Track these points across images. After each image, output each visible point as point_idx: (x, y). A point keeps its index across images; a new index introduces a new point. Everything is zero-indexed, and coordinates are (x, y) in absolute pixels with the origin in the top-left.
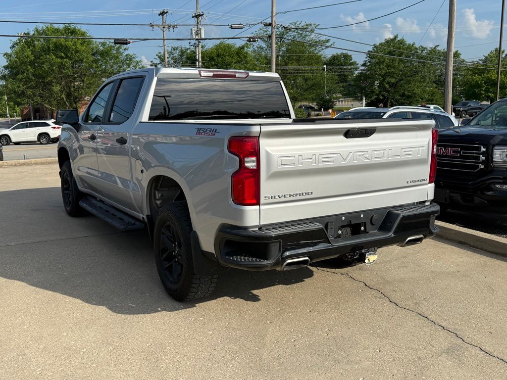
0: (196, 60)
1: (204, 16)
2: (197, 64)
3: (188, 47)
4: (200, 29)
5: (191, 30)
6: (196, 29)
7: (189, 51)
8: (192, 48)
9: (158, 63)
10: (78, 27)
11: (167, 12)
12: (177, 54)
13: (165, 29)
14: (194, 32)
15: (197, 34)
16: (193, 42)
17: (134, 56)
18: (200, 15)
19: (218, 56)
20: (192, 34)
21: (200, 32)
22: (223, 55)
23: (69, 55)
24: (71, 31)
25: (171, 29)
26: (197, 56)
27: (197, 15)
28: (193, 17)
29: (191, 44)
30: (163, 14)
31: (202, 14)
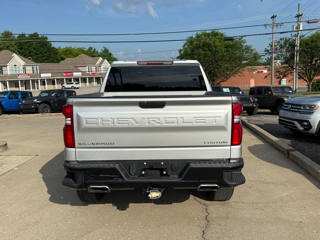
0: (295, 46)
1: (303, 15)
2: (296, 48)
3: (291, 37)
4: (300, 24)
5: (293, 26)
6: (297, 25)
7: (291, 40)
8: (294, 38)
9: (270, 49)
10: (220, 31)
11: (276, 16)
12: (282, 42)
13: (274, 27)
14: (295, 27)
15: (297, 28)
16: (294, 33)
17: (250, 46)
18: (300, 15)
19: (312, 42)
20: (293, 28)
21: (300, 26)
22: (316, 41)
23: (210, 49)
24: (215, 34)
25: (279, 26)
26: (296, 43)
27: (298, 15)
28: (295, 17)
29: (292, 35)
30: (273, 17)
31: (301, 14)
